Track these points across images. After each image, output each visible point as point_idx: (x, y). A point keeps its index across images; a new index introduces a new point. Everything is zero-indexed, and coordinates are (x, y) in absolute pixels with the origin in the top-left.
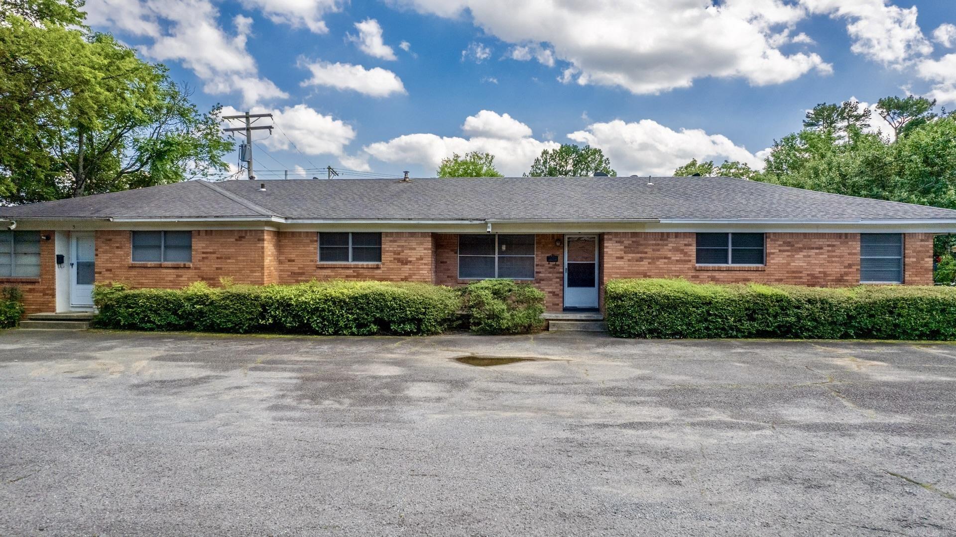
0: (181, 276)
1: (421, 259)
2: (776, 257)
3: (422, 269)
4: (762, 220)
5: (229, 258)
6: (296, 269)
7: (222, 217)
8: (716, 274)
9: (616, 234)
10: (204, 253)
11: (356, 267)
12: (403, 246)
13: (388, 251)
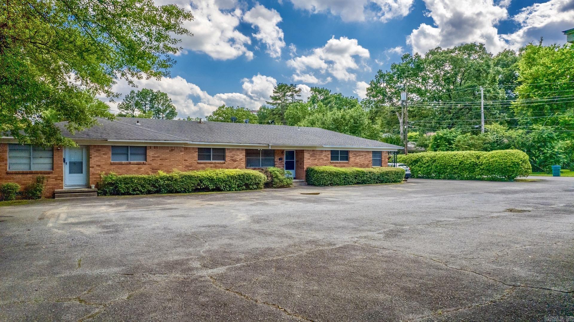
0: (141, 168)
1: (242, 159)
2: (352, 159)
3: (242, 164)
4: (347, 146)
5: (167, 160)
6: (188, 164)
7: (168, 140)
8: (336, 164)
9: (308, 150)
10: (153, 157)
11: (215, 163)
12: (234, 154)
13: (229, 156)
